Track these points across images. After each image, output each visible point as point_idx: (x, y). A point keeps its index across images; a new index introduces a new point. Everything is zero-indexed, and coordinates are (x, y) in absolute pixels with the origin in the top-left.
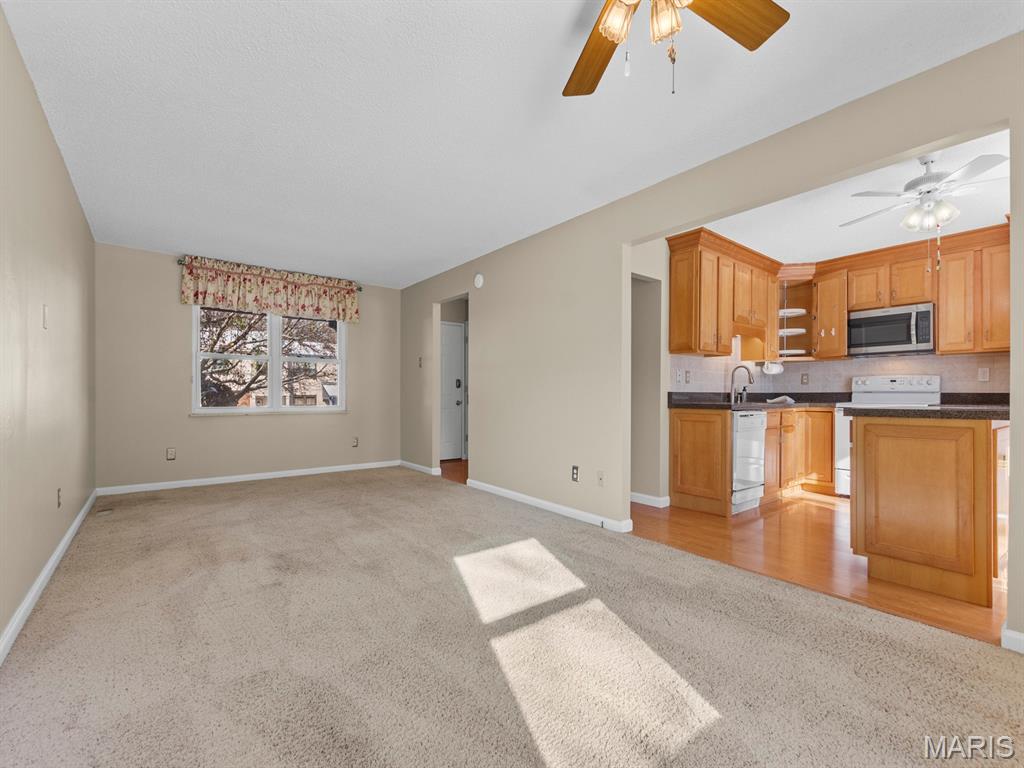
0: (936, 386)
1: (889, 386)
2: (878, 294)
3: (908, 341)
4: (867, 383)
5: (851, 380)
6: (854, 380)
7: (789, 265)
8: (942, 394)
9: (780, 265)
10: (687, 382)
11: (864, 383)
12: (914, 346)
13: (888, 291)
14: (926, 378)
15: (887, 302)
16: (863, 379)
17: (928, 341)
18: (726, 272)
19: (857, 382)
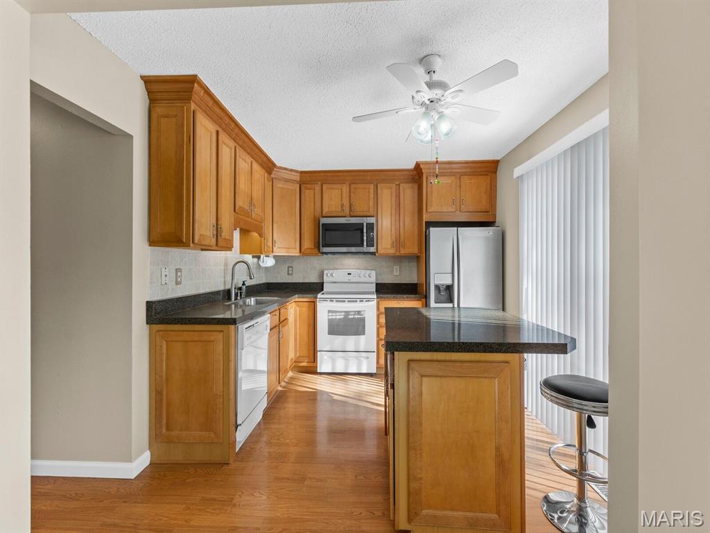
0: (373, 279)
1: (347, 278)
2: (342, 206)
3: (362, 245)
4: (334, 275)
5: (323, 272)
6: (325, 272)
7: (281, 168)
8: (377, 284)
9: (274, 165)
10: (177, 283)
11: (332, 275)
12: (365, 249)
13: (348, 204)
14: (368, 272)
15: (348, 214)
16: (331, 272)
17: (373, 246)
18: (226, 153)
19: (327, 274)
